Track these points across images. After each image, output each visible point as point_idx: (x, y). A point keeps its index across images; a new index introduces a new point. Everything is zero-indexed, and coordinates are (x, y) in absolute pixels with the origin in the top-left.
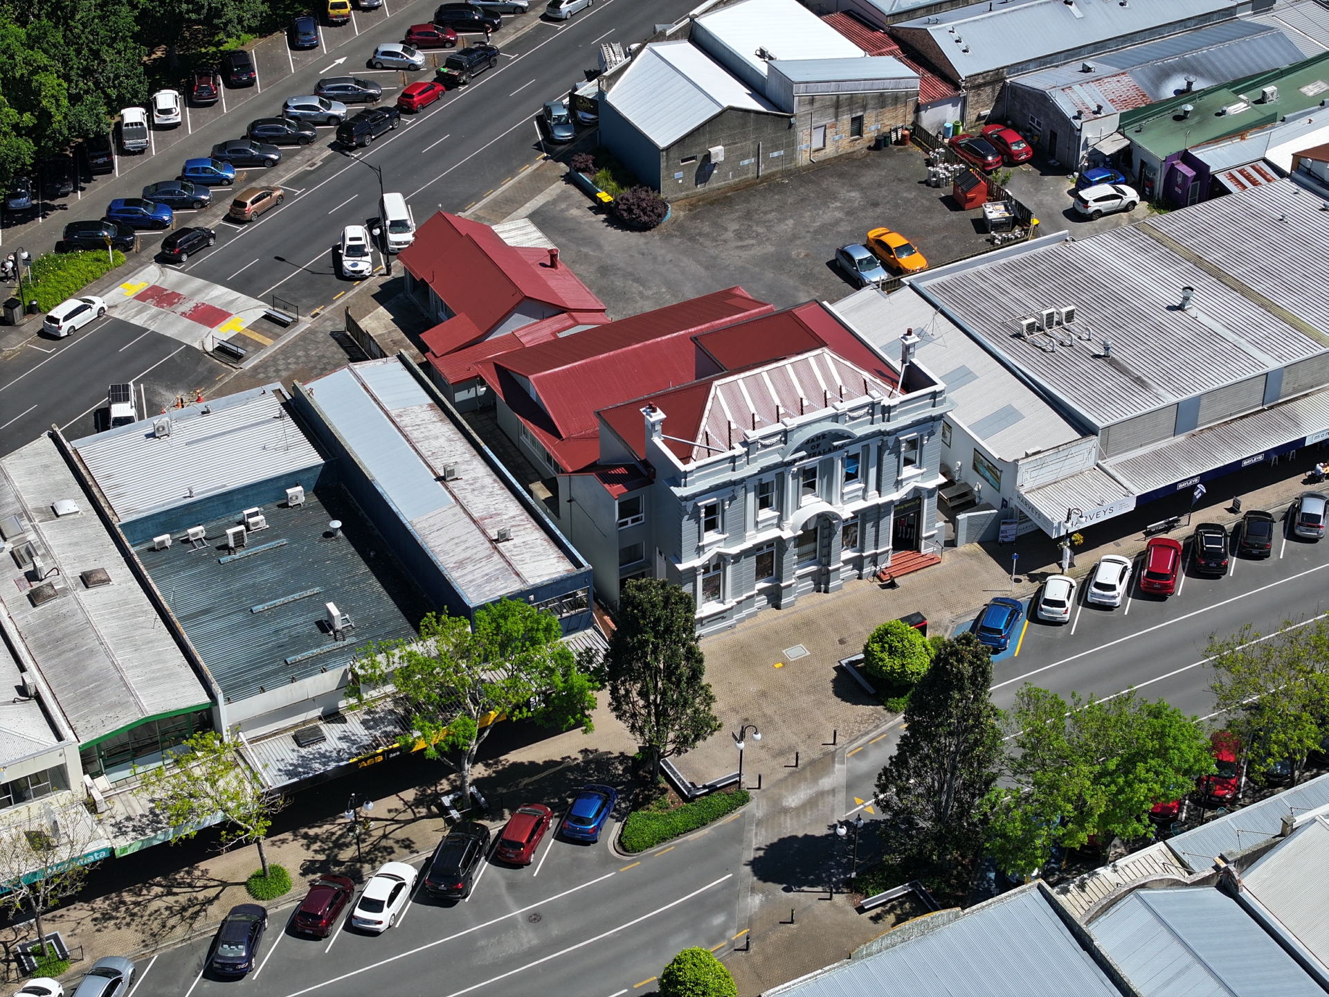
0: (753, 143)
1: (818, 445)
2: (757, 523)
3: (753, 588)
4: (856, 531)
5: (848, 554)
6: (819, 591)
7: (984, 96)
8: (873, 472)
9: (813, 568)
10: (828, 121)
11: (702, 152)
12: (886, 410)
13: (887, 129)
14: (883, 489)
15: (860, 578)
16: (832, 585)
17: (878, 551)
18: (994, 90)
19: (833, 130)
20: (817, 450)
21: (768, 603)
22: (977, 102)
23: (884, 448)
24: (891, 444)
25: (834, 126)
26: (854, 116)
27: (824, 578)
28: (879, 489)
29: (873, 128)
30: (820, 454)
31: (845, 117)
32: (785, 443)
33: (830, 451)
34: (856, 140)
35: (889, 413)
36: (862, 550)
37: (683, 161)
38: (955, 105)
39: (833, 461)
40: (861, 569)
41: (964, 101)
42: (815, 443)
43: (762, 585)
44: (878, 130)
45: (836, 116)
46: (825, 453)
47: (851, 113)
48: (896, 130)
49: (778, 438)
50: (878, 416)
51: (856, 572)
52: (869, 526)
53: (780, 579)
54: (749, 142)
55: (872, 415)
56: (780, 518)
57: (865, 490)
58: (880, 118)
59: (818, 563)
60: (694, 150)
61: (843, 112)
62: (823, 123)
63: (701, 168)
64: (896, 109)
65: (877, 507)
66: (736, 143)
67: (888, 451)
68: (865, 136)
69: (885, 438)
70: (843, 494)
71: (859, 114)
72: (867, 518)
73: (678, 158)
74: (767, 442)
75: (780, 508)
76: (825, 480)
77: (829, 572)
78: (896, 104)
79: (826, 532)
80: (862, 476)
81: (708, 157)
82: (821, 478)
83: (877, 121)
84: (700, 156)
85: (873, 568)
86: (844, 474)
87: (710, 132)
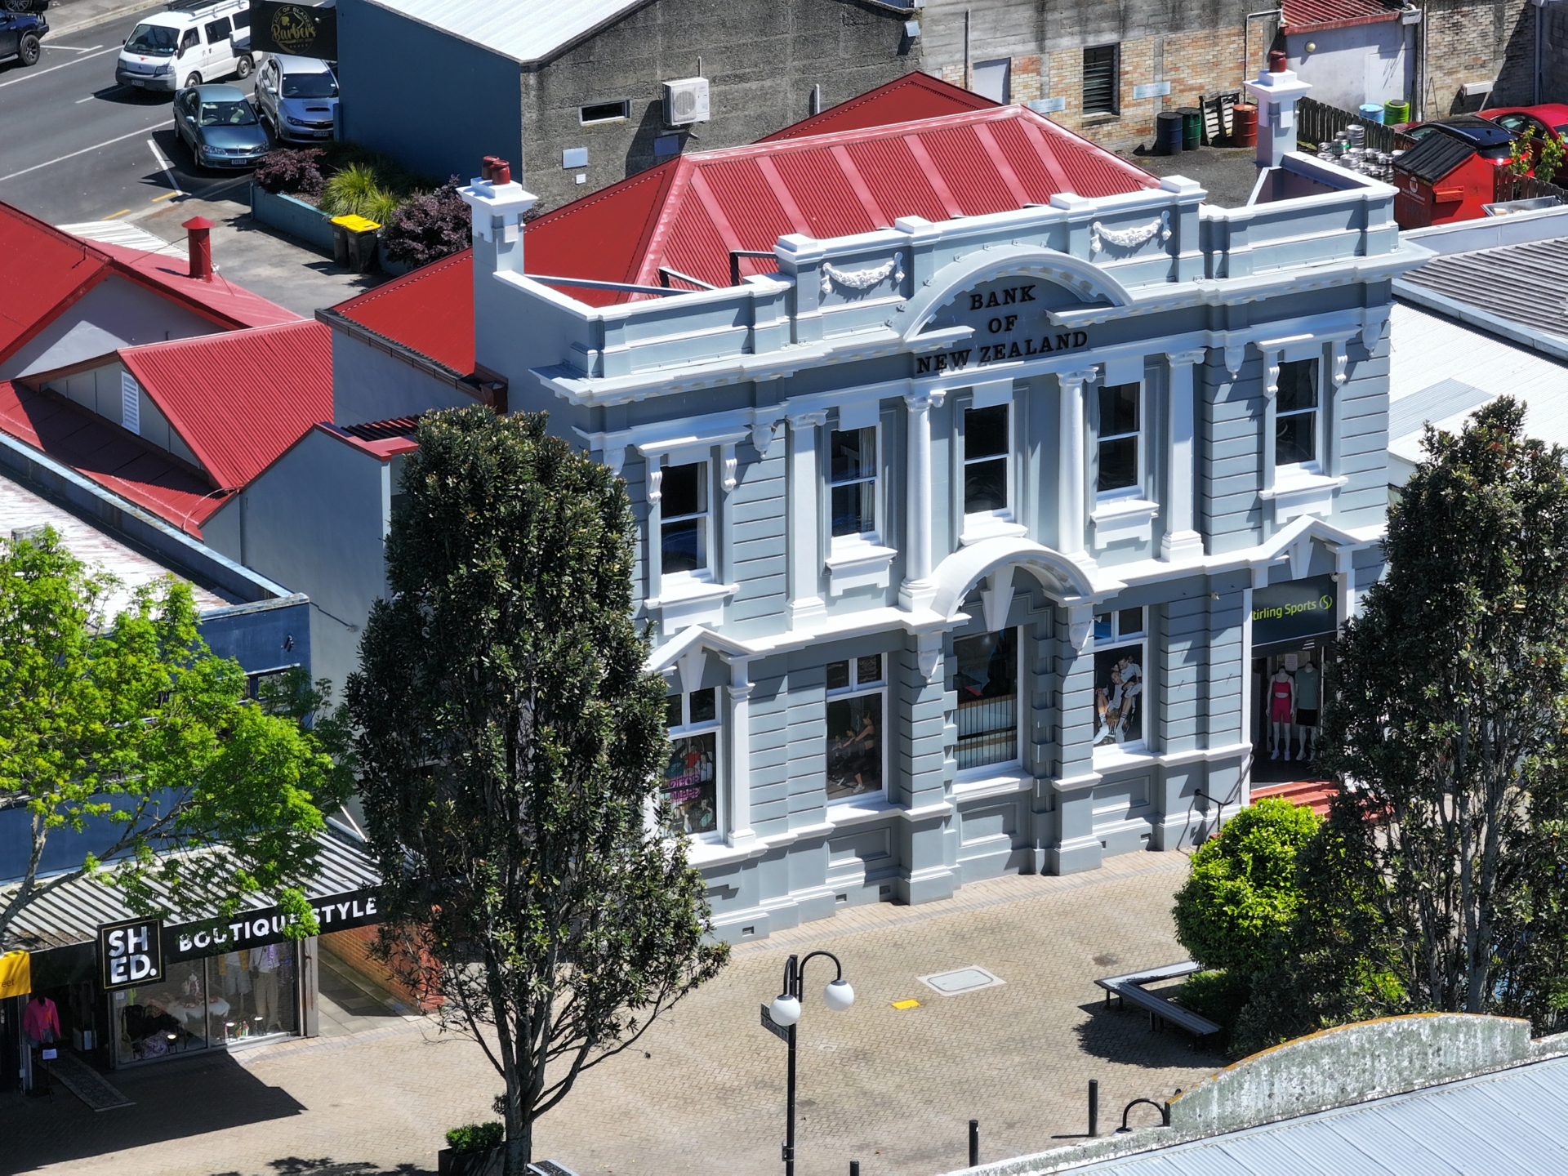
0: (796, 84)
1: (1010, 321)
2: (826, 575)
3: (819, 811)
4: (1136, 679)
5: (1114, 756)
6: (1028, 870)
7: (1471, 34)
8: (1182, 455)
9: (1008, 784)
10: (1019, 47)
11: (646, 92)
12: (1216, 237)
13: (1189, 101)
14: (1216, 525)
15: (1155, 844)
16: (1067, 845)
17: (1210, 752)
18: (1499, 20)
19: (1032, 79)
20: (1006, 338)
21: (868, 881)
22: (1453, 50)
23: (1211, 374)
24: (1234, 363)
25: (1034, 66)
26: (1093, 41)
27: (1041, 821)
28: (1201, 522)
29: (1150, 90)
30: (1015, 354)
31: (1066, 41)
32: (908, 292)
33: (1046, 349)
34: (1100, 122)
35: (1225, 247)
36: (1158, 748)
37: (589, 113)
38: (1387, 52)
39: (1058, 391)
40: (1156, 815)
41: (1416, 38)
42: (1002, 311)
43: (843, 812)
44: (1165, 99)
45: (1040, 36)
46: (1030, 354)
47: (1084, 33)
48: (1217, 105)
49: (885, 267)
50: (1191, 253)
51: (1142, 824)
52: (1177, 652)
53: (901, 797)
54: (784, 82)
55: (1173, 248)
56: (900, 570)
57: (1161, 526)
58: (1168, 59)
59: (1026, 771)
60: (620, 81)
61: (1060, 24)
62: (1002, 51)
63: (642, 144)
64: (1215, 40)
65: (1202, 584)
66: (742, 78)
67: (1225, 390)
68: (1126, 112)
69: (1218, 337)
70: (1091, 526)
71: (1108, 38)
72: (1172, 627)
73: (574, 102)
74: (852, 276)
75: (899, 533)
76: (1035, 462)
77: (1055, 801)
78: (1214, 23)
79: (1044, 649)
80: (1150, 470)
81: (660, 109)
82: (1020, 448)
83: (1159, 68)
84: (639, 105)
85: (1196, 817)
86: (1094, 450)
87: (667, 31)
